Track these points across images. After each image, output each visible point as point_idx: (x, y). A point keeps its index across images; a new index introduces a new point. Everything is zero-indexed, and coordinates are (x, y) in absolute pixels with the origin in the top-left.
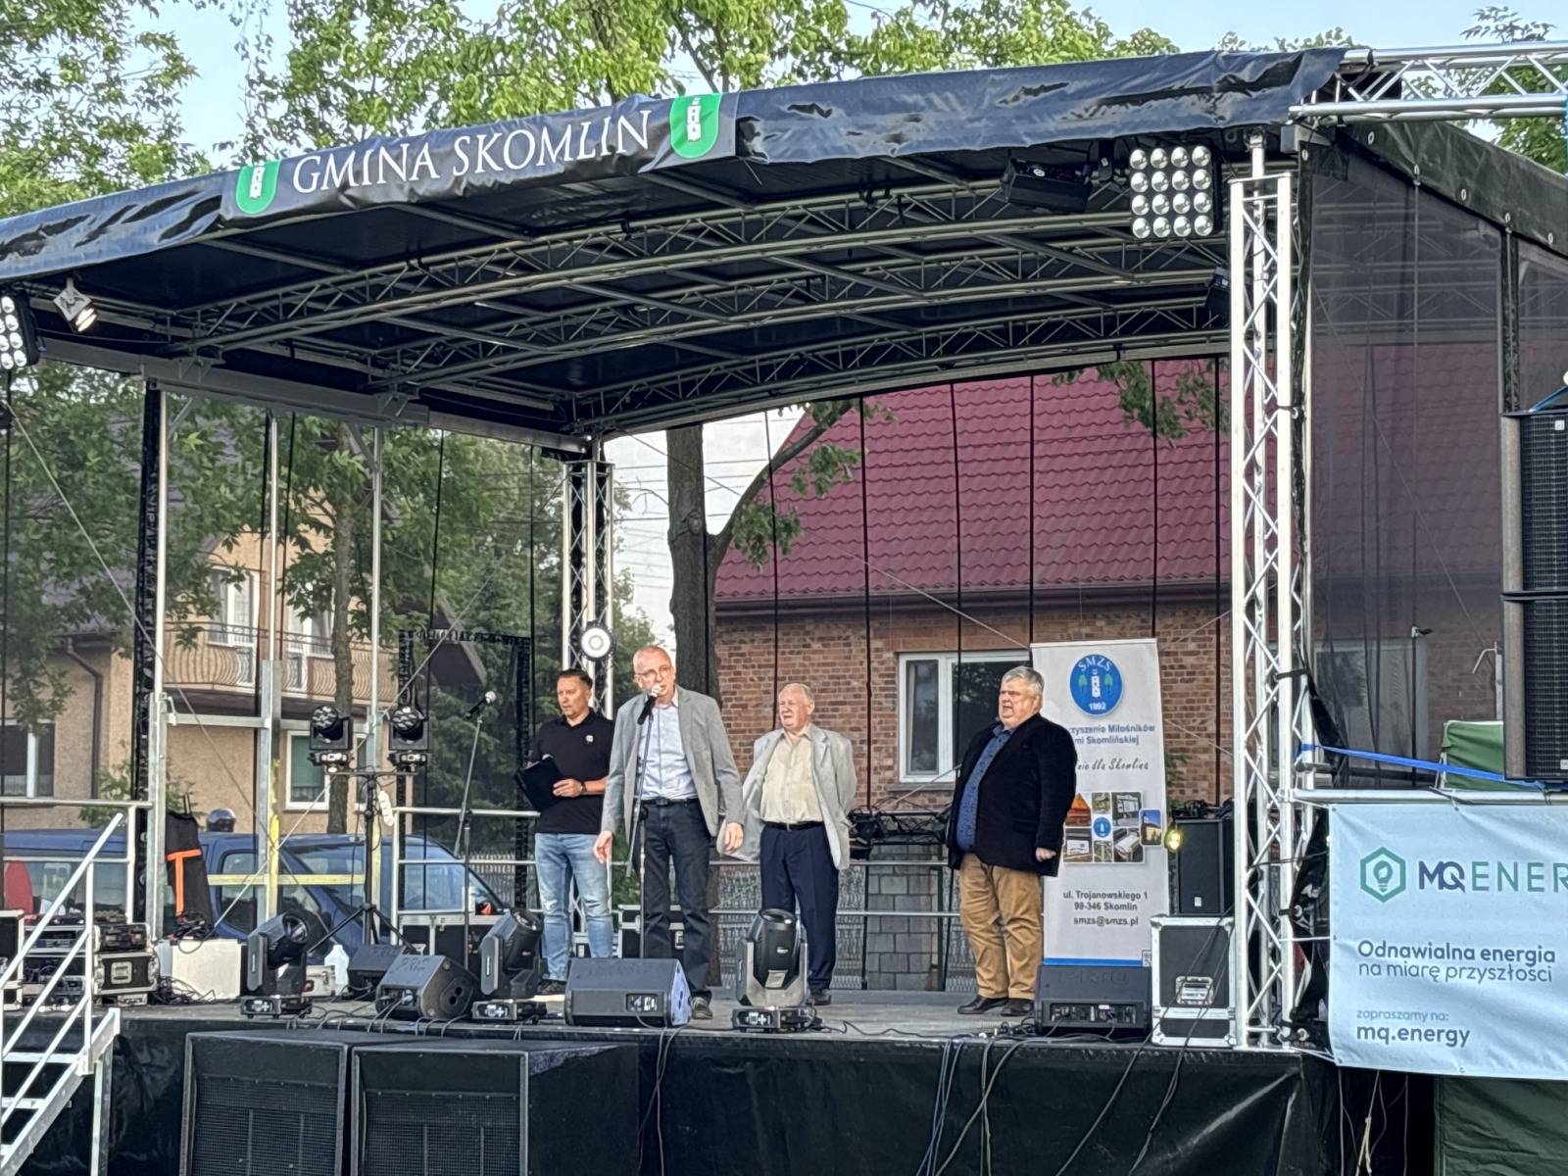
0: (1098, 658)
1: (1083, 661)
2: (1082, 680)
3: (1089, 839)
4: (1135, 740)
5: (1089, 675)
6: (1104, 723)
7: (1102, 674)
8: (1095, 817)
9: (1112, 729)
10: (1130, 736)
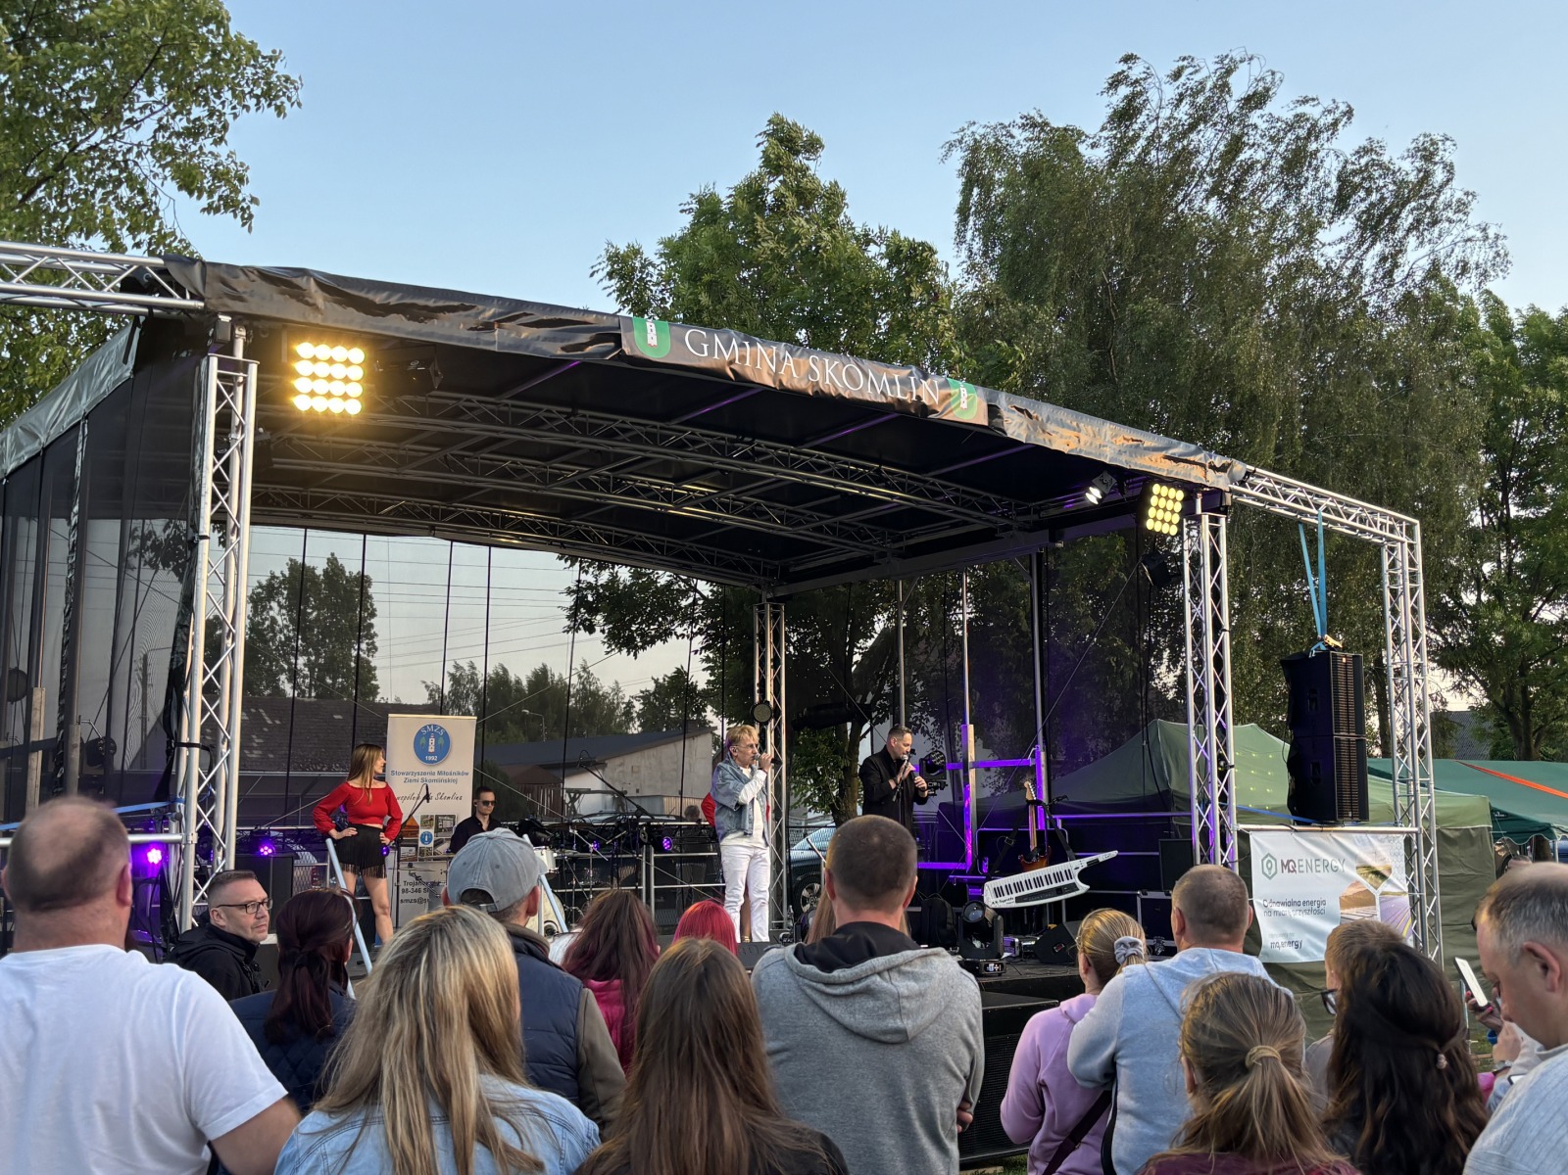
0: (435, 727)
1: (425, 727)
2: (423, 740)
3: (416, 846)
4: (455, 781)
5: (428, 736)
6: (435, 769)
7: (437, 736)
8: (421, 831)
9: (439, 773)
10: (450, 778)
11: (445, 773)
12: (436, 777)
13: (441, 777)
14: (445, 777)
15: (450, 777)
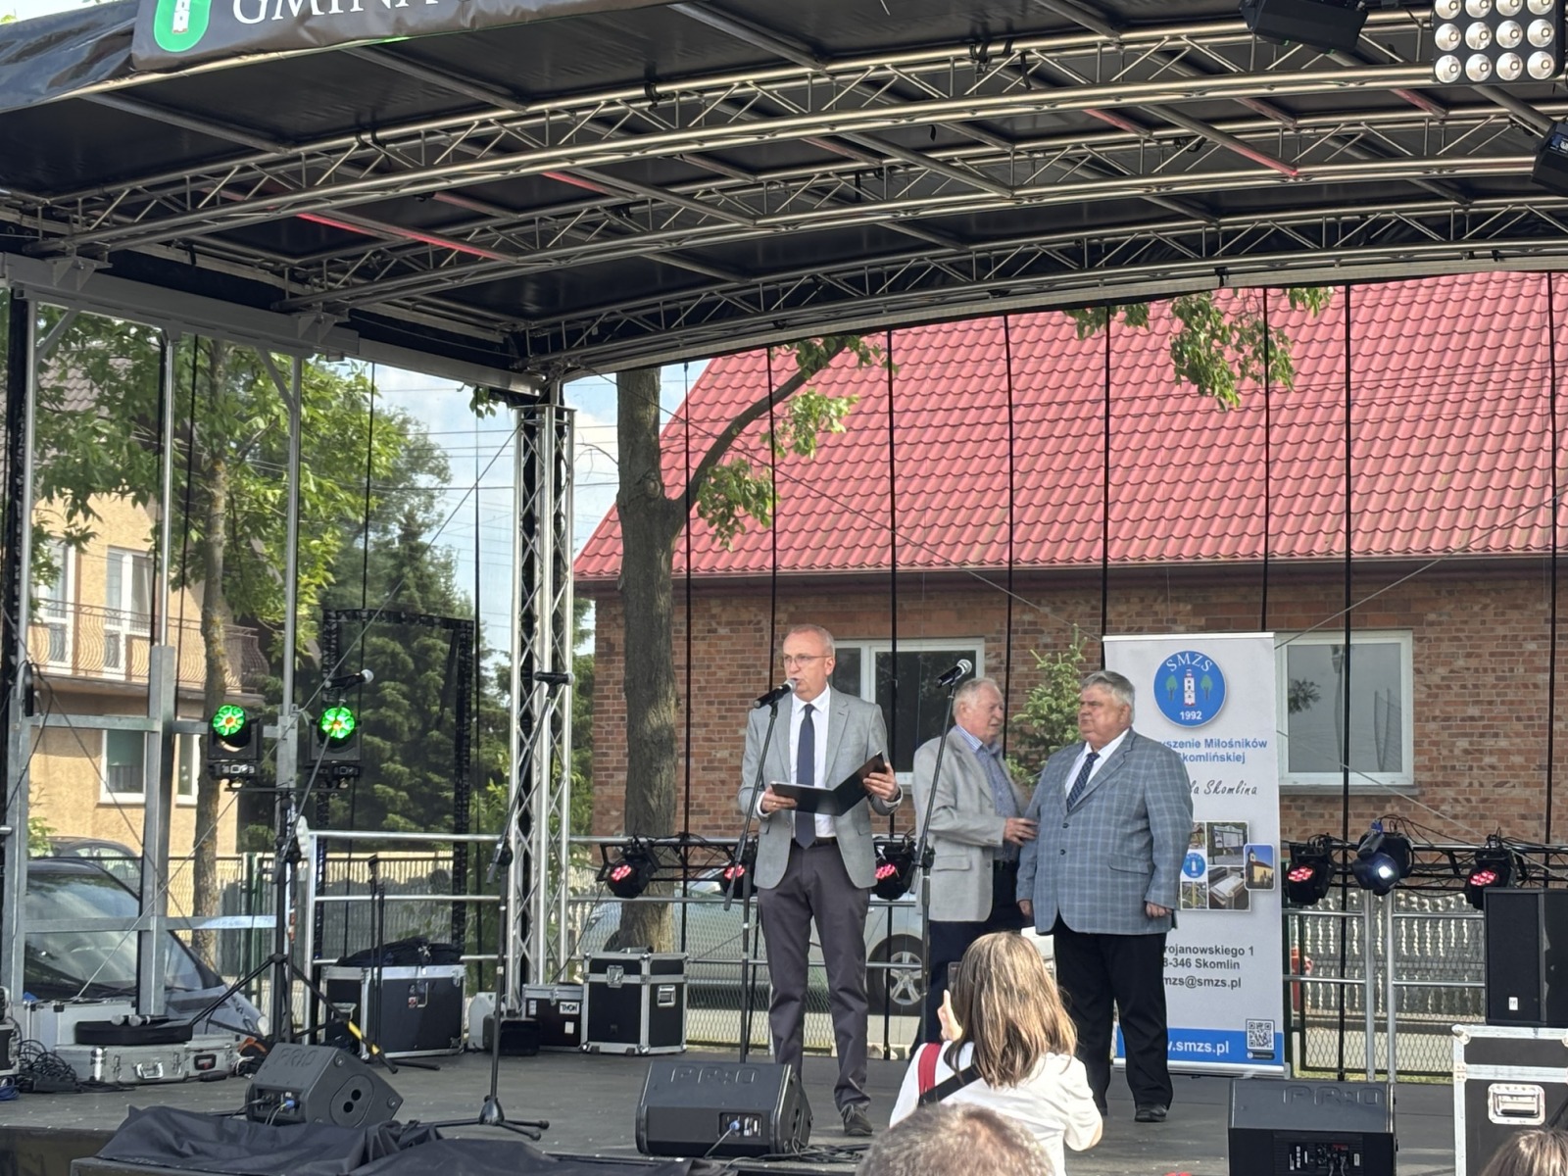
0: (1193, 655)
1: (1174, 658)
2: (1171, 682)
4: (1240, 758)
5: (1181, 674)
6: (1201, 736)
7: (1198, 675)
9: (1209, 743)
10: (1234, 752)
11: (1218, 744)
12: (1203, 750)
13: (1213, 751)
14: (1221, 751)
15: (1230, 751)
